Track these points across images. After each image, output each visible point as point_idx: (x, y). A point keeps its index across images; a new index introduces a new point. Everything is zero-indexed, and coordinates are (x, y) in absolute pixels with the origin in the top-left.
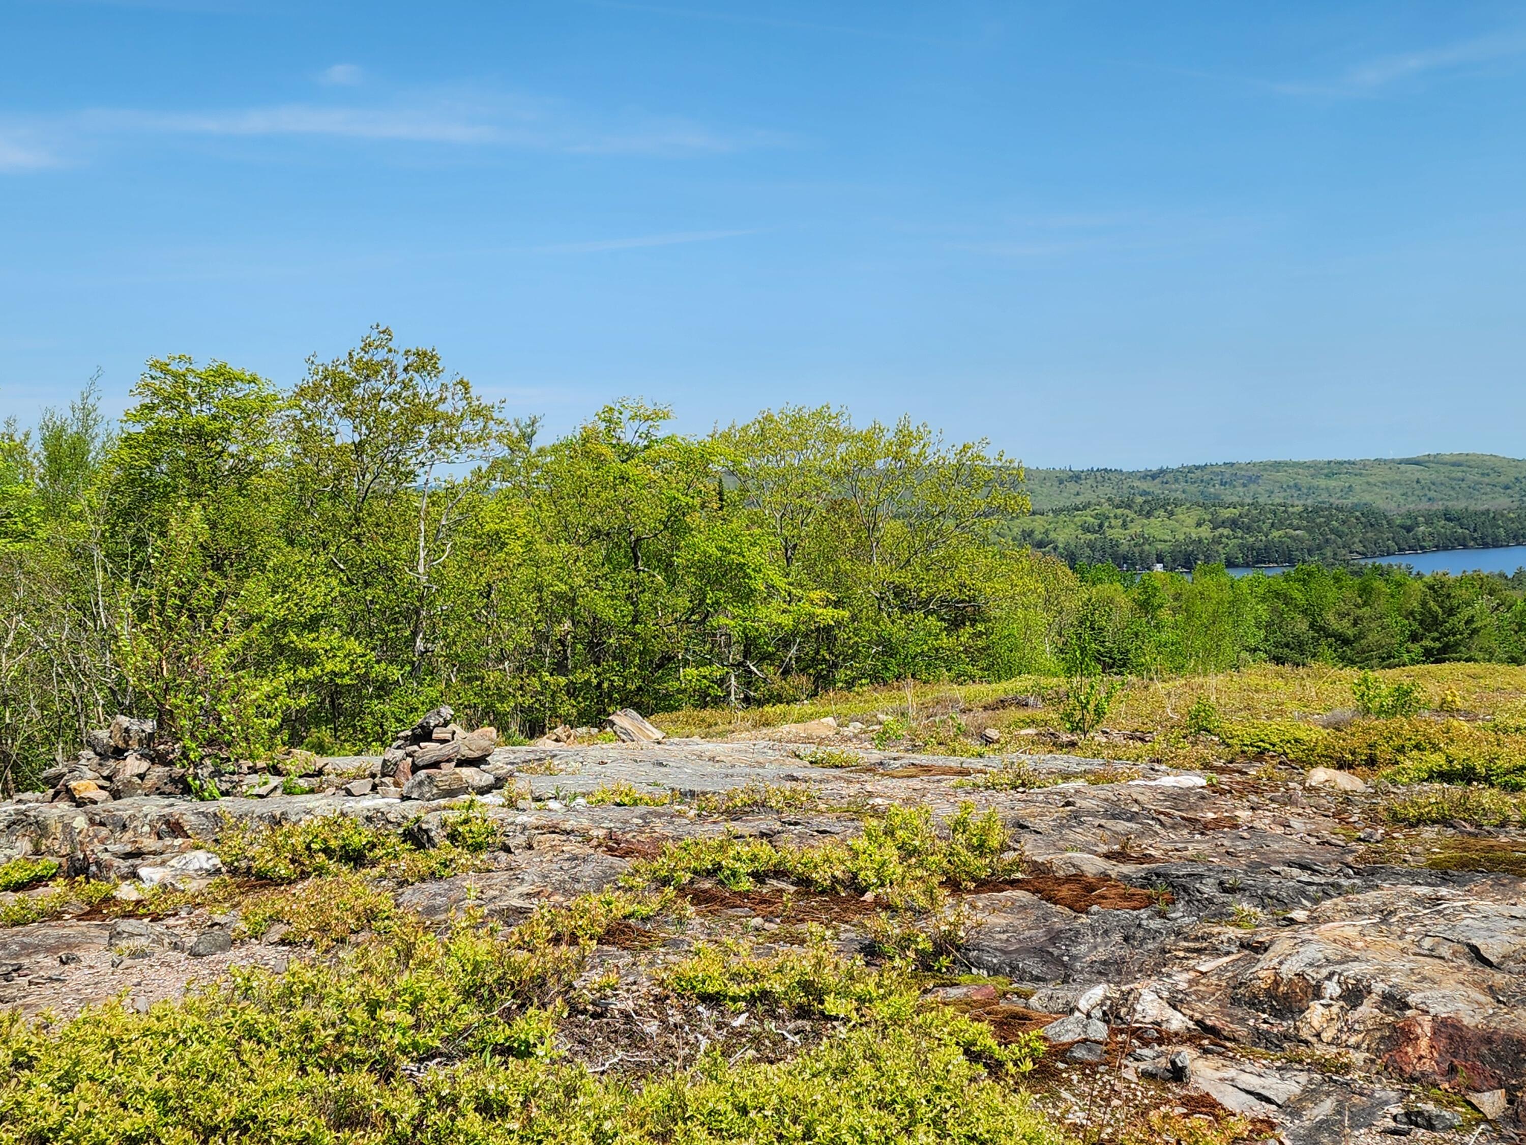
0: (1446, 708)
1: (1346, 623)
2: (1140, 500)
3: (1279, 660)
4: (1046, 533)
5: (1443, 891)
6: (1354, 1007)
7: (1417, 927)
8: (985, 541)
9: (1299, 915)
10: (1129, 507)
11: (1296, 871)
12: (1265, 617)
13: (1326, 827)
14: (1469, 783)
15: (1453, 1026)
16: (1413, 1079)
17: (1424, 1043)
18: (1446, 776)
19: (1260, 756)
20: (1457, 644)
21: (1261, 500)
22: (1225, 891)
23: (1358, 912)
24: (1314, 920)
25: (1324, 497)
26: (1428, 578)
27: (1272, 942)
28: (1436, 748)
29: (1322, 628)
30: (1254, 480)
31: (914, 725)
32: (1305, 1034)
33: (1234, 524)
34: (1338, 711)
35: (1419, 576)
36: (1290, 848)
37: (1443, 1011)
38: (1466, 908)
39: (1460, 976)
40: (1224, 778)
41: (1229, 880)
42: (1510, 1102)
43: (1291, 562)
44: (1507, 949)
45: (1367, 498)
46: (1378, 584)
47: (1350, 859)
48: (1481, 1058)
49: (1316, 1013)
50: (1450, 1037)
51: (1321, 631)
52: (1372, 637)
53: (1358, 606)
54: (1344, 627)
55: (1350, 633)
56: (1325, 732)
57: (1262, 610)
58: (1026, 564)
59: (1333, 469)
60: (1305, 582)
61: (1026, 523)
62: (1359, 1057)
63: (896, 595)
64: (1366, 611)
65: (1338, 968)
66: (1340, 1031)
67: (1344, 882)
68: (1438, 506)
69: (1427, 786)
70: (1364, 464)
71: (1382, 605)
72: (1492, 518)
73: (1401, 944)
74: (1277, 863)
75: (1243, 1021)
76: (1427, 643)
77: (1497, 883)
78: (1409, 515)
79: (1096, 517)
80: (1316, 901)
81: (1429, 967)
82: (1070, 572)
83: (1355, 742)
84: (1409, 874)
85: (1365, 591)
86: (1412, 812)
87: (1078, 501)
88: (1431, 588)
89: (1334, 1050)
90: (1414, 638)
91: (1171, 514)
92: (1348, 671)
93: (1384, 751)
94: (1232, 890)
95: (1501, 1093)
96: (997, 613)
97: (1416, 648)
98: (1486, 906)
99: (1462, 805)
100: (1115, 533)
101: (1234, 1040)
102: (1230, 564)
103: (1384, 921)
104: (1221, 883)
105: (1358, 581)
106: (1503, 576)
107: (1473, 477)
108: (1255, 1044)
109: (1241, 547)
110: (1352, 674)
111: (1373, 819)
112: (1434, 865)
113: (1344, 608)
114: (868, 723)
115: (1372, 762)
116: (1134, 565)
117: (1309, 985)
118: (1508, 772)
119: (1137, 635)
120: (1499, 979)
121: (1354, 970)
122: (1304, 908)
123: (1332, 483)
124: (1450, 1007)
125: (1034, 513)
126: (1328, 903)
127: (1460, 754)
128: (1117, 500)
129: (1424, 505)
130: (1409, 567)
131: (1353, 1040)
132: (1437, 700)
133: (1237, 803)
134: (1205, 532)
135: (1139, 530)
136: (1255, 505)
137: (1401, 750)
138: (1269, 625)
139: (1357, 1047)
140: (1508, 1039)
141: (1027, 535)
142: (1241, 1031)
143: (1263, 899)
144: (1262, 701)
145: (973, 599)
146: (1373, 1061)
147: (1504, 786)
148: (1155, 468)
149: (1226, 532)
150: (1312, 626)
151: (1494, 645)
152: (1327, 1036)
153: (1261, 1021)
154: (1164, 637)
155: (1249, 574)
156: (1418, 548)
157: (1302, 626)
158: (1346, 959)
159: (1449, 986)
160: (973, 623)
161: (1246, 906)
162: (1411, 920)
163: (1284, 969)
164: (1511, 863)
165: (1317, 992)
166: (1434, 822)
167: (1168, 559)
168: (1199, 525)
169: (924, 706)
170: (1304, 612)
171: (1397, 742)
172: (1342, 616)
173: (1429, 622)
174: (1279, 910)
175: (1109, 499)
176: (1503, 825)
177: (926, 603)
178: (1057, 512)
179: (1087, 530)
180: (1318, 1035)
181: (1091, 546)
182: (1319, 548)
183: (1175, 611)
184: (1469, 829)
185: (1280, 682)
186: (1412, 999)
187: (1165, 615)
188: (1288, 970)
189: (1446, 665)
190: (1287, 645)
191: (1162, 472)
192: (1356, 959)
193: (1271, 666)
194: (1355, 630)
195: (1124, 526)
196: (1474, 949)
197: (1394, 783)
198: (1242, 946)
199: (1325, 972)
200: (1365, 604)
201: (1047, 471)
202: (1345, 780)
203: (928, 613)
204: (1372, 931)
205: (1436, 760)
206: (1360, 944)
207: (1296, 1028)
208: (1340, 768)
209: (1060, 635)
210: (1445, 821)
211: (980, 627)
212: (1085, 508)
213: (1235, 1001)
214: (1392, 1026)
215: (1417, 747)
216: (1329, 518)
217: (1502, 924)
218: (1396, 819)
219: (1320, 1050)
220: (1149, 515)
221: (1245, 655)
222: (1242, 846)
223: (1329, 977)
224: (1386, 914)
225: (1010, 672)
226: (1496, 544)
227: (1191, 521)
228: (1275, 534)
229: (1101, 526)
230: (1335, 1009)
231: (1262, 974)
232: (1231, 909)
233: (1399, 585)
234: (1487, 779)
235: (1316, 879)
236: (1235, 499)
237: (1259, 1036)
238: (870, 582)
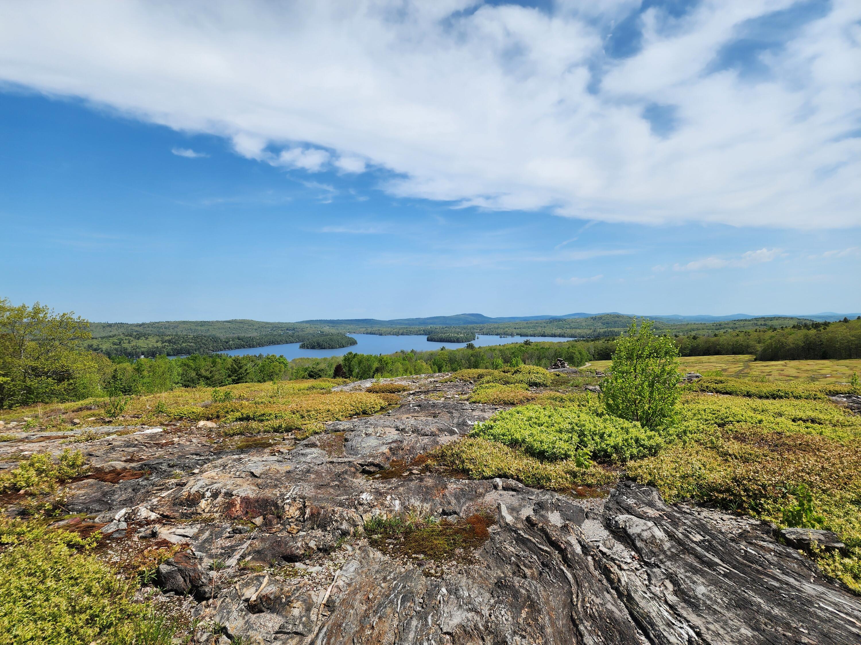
0: (240, 398)
1: (208, 373)
2: (135, 333)
3: (186, 386)
4: (98, 345)
5: (242, 456)
6: (216, 499)
7: (234, 469)
8: (72, 349)
9: (196, 471)
10: (131, 336)
11: (194, 456)
12: (181, 372)
13: (204, 440)
14: (248, 421)
15: (247, 499)
16: (235, 519)
17: (238, 506)
18: (241, 419)
19: (181, 419)
20: (242, 377)
21: (179, 334)
22: (170, 467)
23: (215, 467)
24: (201, 472)
25: (200, 332)
26: (233, 357)
27: (187, 482)
28: (238, 411)
29: (200, 375)
30: (176, 327)
31: (41, 420)
32: (199, 511)
33: (169, 341)
34: (206, 402)
35: (230, 357)
36: (192, 449)
37: (243, 495)
38: (249, 460)
39: (248, 482)
40: (169, 428)
41: (172, 463)
42: (264, 519)
43: (189, 353)
44: (262, 471)
45: (214, 333)
46: (218, 360)
47: (212, 450)
48: (255, 507)
49: (203, 503)
50: (246, 503)
51: (200, 376)
52: (216, 377)
53: (211, 367)
54: (207, 374)
55: (209, 376)
56: (202, 409)
57: (180, 370)
58: (90, 357)
59: (203, 324)
60: (194, 360)
61: (89, 342)
62: (217, 515)
63: (33, 370)
64: (214, 369)
65: (210, 487)
66: (211, 507)
67: (211, 458)
68: (236, 335)
69: (236, 423)
70: (213, 322)
71: (219, 366)
72: (252, 339)
73: (229, 475)
74: (188, 454)
75: (177, 511)
76: (233, 378)
77: (258, 451)
78: (227, 338)
79: (118, 339)
80: (202, 465)
81: (239, 481)
82: (108, 359)
83: (213, 411)
84: (231, 452)
85: (214, 363)
86: (231, 432)
87: (111, 334)
88: (234, 360)
89: (209, 514)
90: (229, 376)
91: (147, 338)
92: (209, 388)
93: (222, 413)
94: (173, 466)
95: (261, 517)
96: (78, 375)
97: (230, 379)
98: (255, 459)
99: (247, 428)
100: (126, 345)
101: (174, 518)
102: (168, 355)
103: (224, 468)
104: (169, 464)
105: (211, 359)
106: (255, 356)
107: (246, 326)
108: (182, 518)
109: (172, 349)
110: (210, 389)
111: (219, 435)
112: (238, 448)
113: (207, 368)
114: (20, 421)
115: (218, 417)
116: (133, 356)
117: (200, 494)
118: (260, 416)
119: (134, 380)
120: (260, 481)
121: (215, 486)
122: (198, 468)
123: (203, 328)
124: (246, 493)
125: (93, 338)
126: (206, 466)
127: (245, 412)
128: (126, 334)
129: (231, 335)
130: (227, 355)
131: (215, 510)
132: (237, 396)
133: (174, 436)
134: (159, 344)
135: (135, 344)
136: (176, 335)
137: (227, 412)
138: (182, 375)
139: (217, 512)
140: (263, 500)
141: (90, 346)
142: (177, 514)
143: (184, 468)
144: (181, 400)
145: (67, 371)
146: (222, 515)
147: (259, 420)
148: (140, 323)
149: (167, 344)
150: (197, 374)
151: (253, 377)
152: (206, 511)
153: (185, 510)
154: (145, 381)
155: (174, 358)
156: (230, 348)
157: (193, 374)
158: (213, 483)
159: (245, 486)
160: (68, 380)
161: (178, 471)
162: (232, 467)
163: (192, 490)
164: (261, 444)
165: (203, 496)
166: (238, 434)
167: (146, 354)
168: (157, 342)
169: (45, 413)
170: (194, 370)
171: (226, 410)
172: (207, 370)
173: (234, 371)
174: (189, 470)
175: (123, 333)
176: (259, 433)
177: (46, 373)
178: (102, 338)
179: (114, 344)
180: (204, 510)
181: (116, 350)
182: (199, 349)
183: (149, 372)
184: (249, 435)
185: (187, 394)
186: (234, 493)
187: (145, 373)
188: (193, 491)
189: (240, 384)
190: (188, 381)
191: (143, 324)
192: (216, 483)
193: (183, 388)
194: (211, 375)
195: (129, 342)
196: (252, 473)
197: (225, 423)
198: (177, 485)
199: (205, 489)
200: (214, 366)
201: (98, 323)
202: (210, 424)
203: (48, 377)
204: (220, 473)
205: (238, 415)
206: (217, 478)
207: (196, 510)
208: (208, 420)
209: (104, 382)
210: (241, 434)
211: (71, 381)
212: (114, 336)
213: (174, 505)
214: (228, 503)
215: (232, 411)
216: (202, 339)
217: (260, 464)
218: (226, 435)
219: (204, 515)
220: (138, 339)
221: (174, 385)
222: (176, 450)
223: (207, 491)
224: (224, 466)
225: (83, 397)
226: (253, 346)
227: (154, 341)
228: (184, 345)
229: (120, 343)
230: (209, 501)
231: (184, 494)
232: (172, 473)
233: (224, 360)
234: (253, 419)
235: (201, 458)
236: (170, 333)
237: (183, 515)
238: (20, 366)
